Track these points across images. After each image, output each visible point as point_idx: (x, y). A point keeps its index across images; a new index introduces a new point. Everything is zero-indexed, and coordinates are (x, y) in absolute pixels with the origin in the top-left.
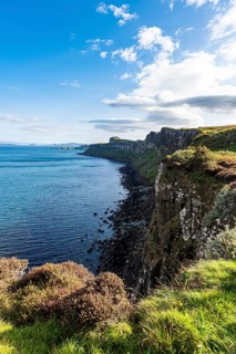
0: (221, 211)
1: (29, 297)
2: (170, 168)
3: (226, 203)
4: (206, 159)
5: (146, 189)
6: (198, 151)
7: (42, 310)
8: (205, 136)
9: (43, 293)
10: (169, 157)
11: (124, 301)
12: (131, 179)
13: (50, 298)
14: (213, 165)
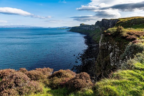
0: (128, 53)
1: (55, 80)
2: (106, 36)
3: (130, 50)
4: (122, 32)
5: (95, 45)
6: (118, 28)
7: (61, 85)
8: (121, 22)
9: (60, 79)
10: (105, 31)
11: (90, 82)
12: (89, 41)
13: (63, 81)
14: (125, 34)
